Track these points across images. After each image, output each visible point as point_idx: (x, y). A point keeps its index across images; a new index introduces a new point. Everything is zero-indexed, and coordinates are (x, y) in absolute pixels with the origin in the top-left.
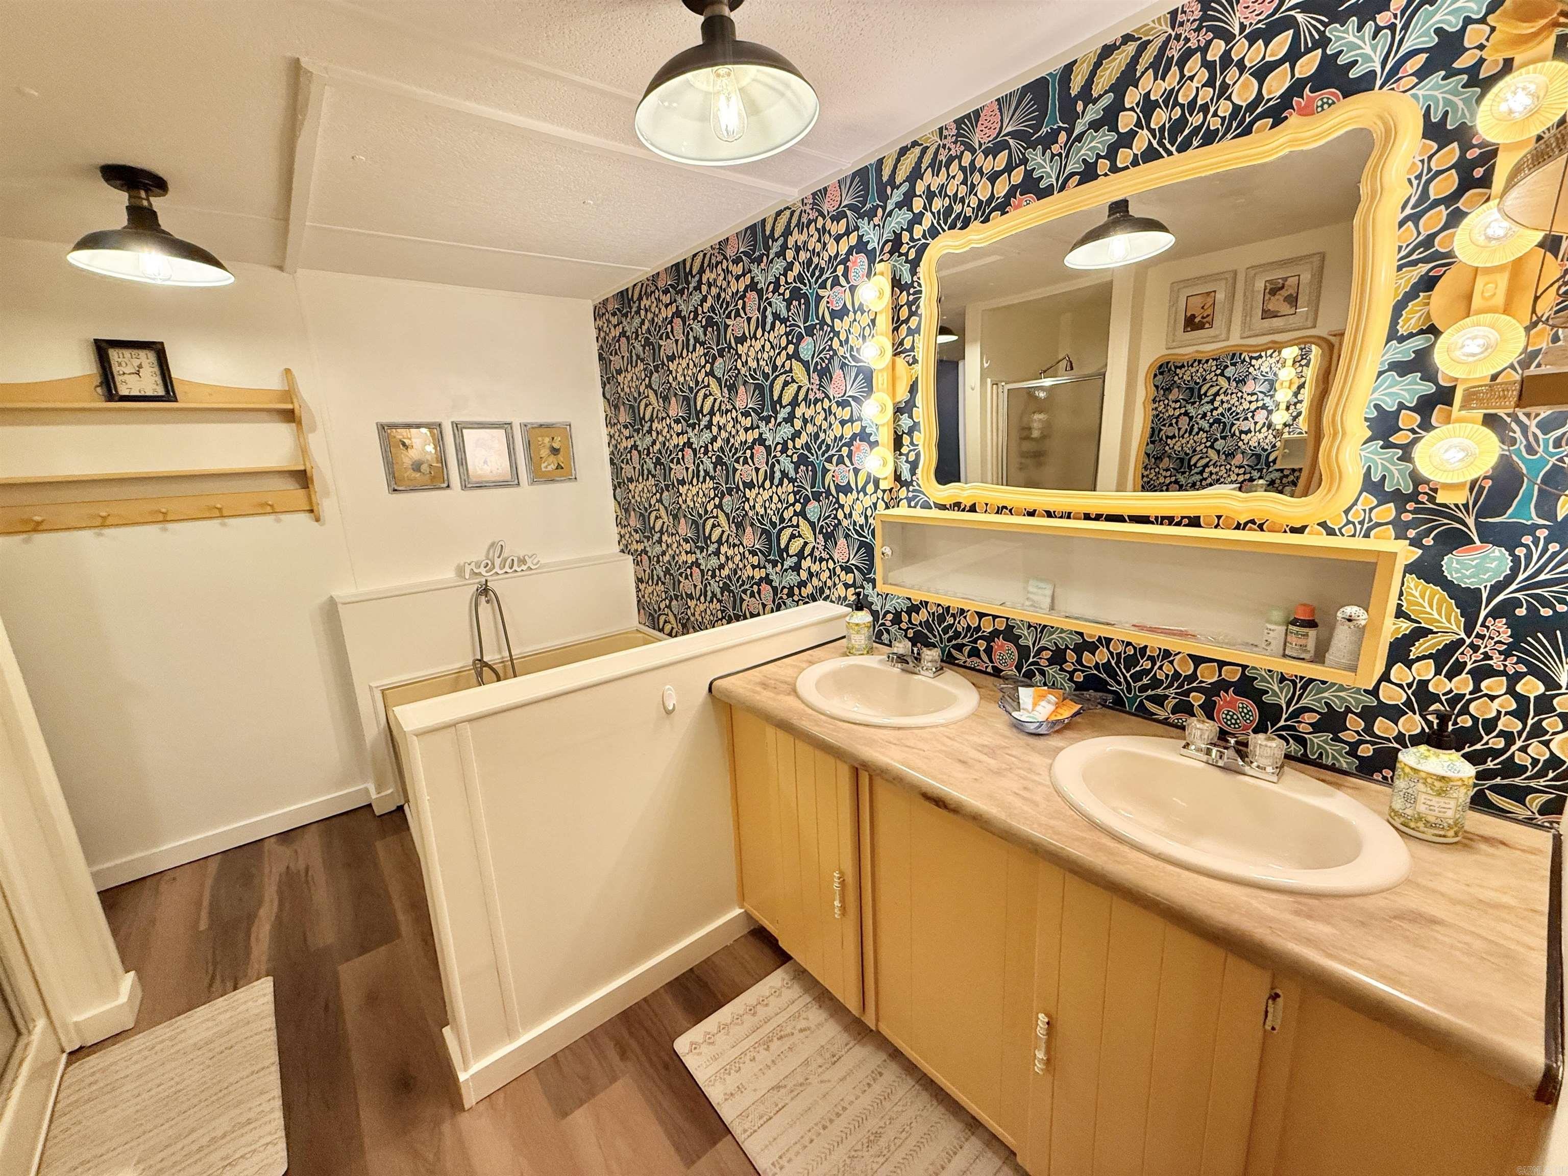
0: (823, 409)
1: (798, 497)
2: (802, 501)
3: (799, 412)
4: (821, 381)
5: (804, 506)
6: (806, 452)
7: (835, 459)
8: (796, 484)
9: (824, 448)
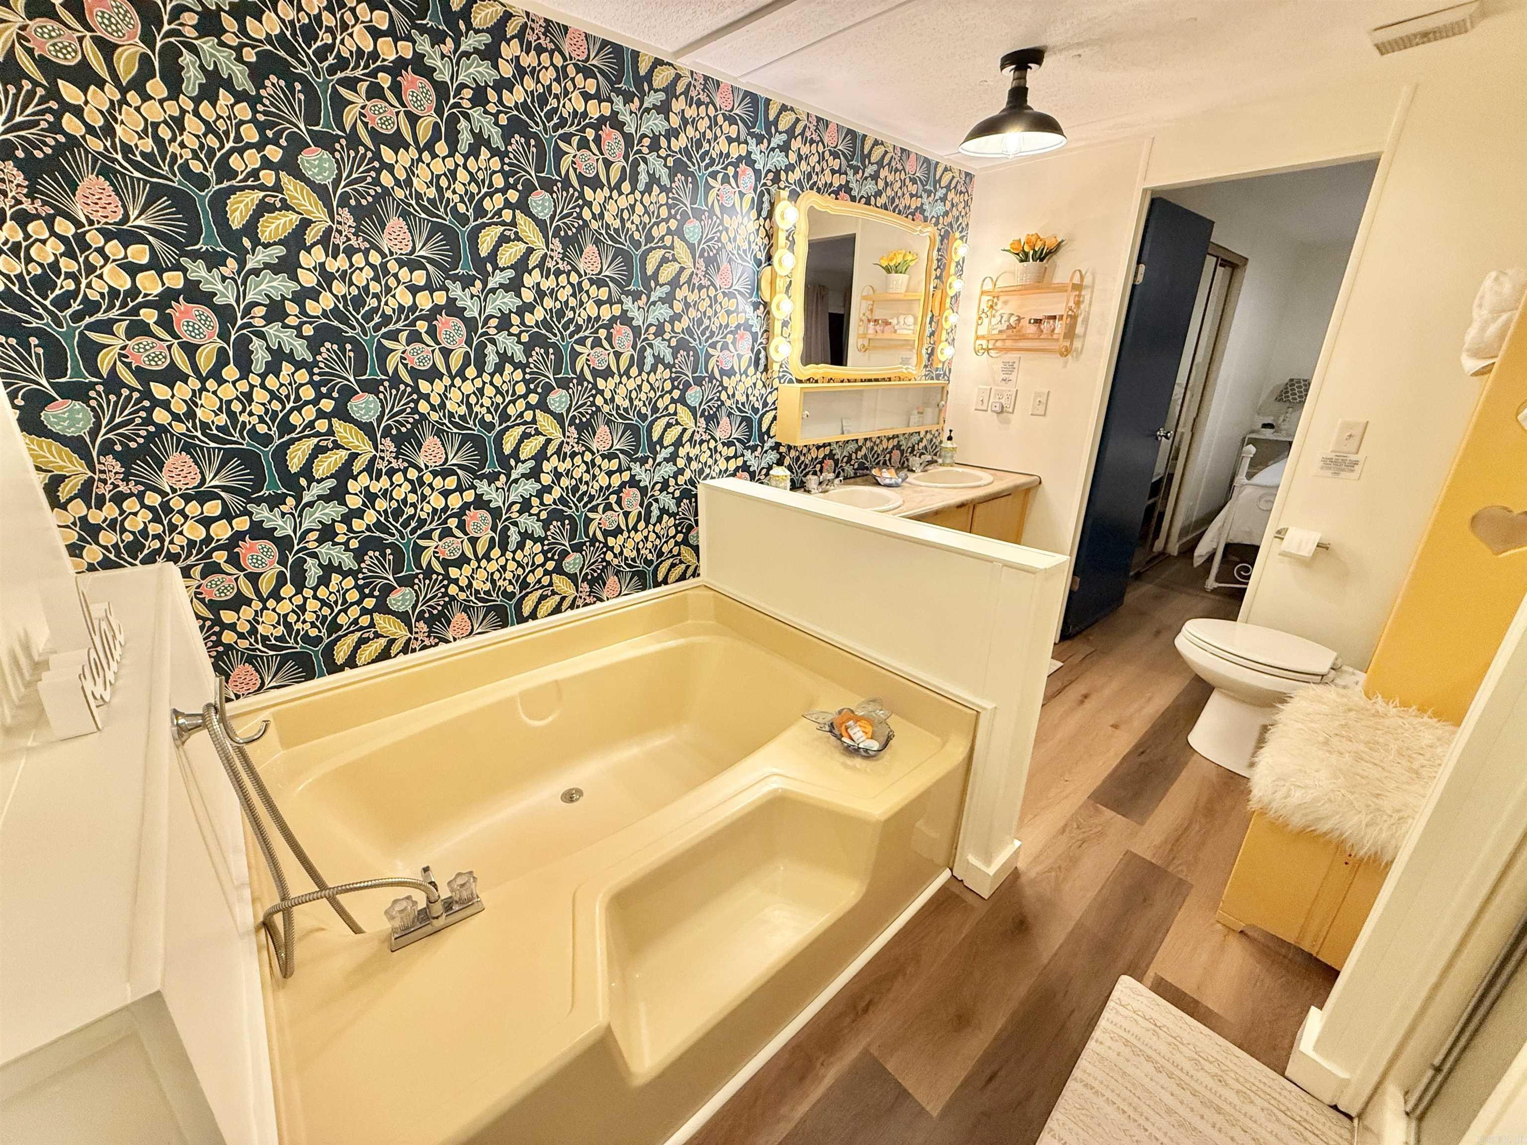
0: (708, 296)
1: (676, 383)
2: (681, 387)
3: (680, 294)
4: (707, 269)
5: (683, 392)
6: (687, 337)
7: (719, 346)
8: (674, 370)
9: (708, 334)
